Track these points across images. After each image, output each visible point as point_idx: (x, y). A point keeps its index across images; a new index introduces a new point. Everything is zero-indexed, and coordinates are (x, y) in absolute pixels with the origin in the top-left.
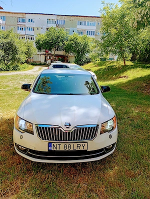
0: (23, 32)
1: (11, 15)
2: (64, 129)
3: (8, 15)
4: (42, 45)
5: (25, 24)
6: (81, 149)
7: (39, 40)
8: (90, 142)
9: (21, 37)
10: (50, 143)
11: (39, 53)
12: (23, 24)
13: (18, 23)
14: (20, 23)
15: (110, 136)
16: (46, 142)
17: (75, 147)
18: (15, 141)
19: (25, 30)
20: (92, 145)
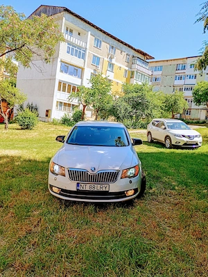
0: (181, 82)
1: (169, 63)
2: (90, 173)
3: (166, 63)
4: (201, 96)
5: (185, 71)
6: (104, 190)
7: (198, 91)
8: (112, 185)
9: (178, 88)
10: (78, 184)
11: (197, 107)
12: (183, 71)
13: (177, 72)
14: (179, 71)
15: (131, 182)
16: (75, 183)
17: (99, 188)
18: (50, 183)
19: (184, 79)
20: (114, 187)
